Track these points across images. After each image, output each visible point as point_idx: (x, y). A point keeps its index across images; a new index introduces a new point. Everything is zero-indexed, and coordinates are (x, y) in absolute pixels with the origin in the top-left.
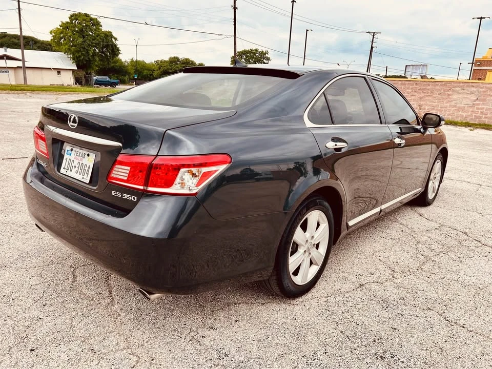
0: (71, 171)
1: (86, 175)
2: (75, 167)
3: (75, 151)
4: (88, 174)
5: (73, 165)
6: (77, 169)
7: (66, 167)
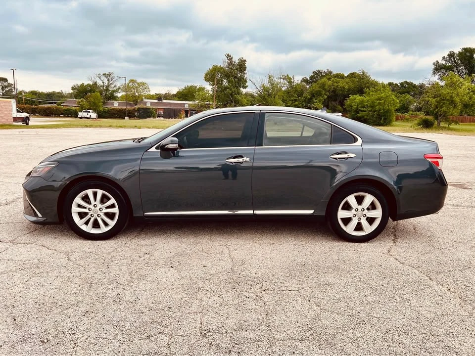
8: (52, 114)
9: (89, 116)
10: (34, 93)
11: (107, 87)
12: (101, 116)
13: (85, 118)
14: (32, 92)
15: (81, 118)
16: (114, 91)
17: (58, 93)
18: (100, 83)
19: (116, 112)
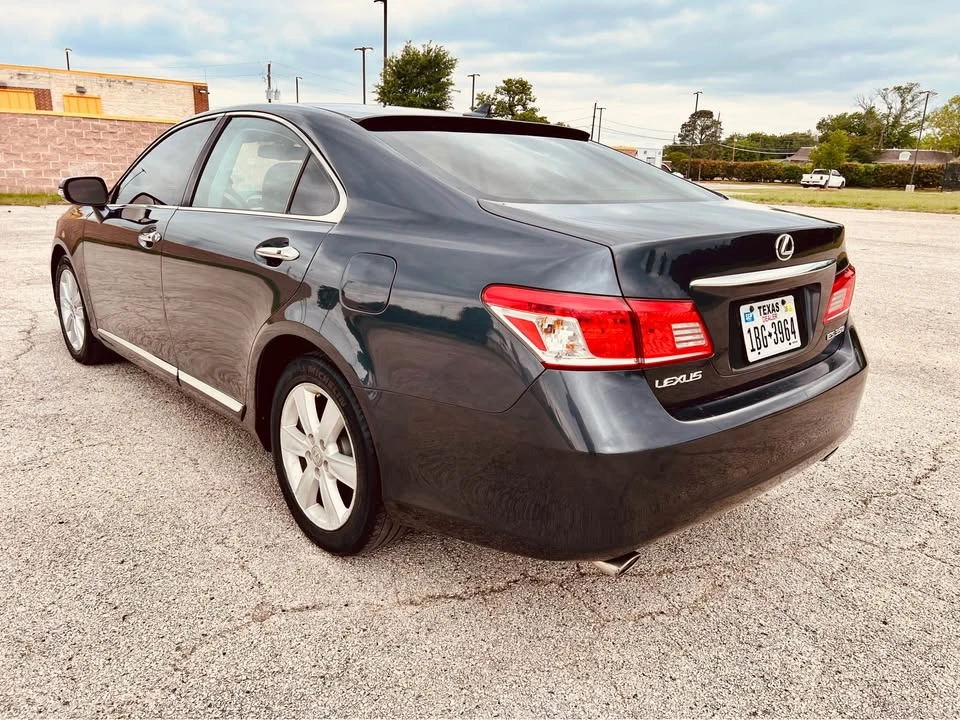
0: (766, 346)
1: (792, 336)
2: (770, 335)
3: (759, 308)
4: (794, 333)
5: (766, 334)
6: (774, 336)
7: (755, 347)
8: (760, 177)
9: (822, 183)
10: (755, 138)
11: (897, 118)
12: (852, 182)
13: (815, 186)
14: (753, 135)
15: (806, 186)
16: (910, 127)
17: (803, 135)
18: (881, 109)
19: (894, 174)
